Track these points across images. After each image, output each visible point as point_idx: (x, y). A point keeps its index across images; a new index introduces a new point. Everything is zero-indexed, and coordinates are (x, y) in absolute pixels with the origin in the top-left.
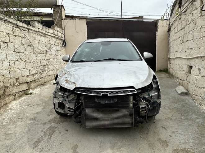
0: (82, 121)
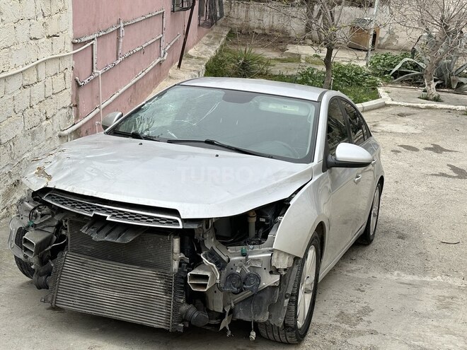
0: (50, 285)
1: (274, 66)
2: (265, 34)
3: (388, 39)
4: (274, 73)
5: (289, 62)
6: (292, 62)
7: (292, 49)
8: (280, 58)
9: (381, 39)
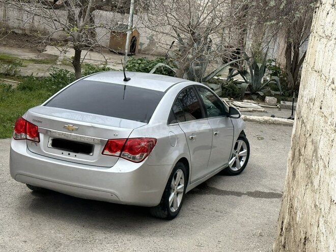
1: (26, 66)
2: (25, 35)
3: (149, 45)
4: (23, 75)
5: (44, 63)
6: (48, 63)
7: (51, 50)
8: (37, 59)
9: (142, 44)
